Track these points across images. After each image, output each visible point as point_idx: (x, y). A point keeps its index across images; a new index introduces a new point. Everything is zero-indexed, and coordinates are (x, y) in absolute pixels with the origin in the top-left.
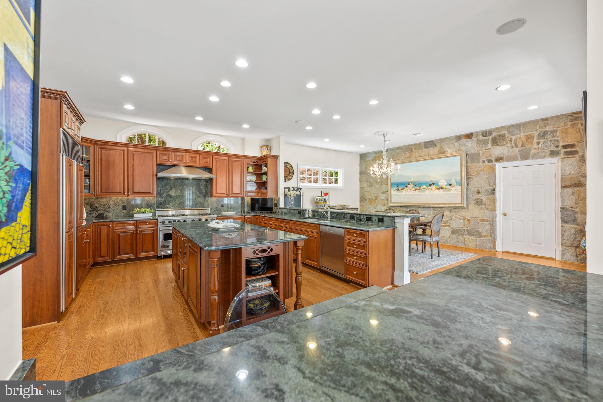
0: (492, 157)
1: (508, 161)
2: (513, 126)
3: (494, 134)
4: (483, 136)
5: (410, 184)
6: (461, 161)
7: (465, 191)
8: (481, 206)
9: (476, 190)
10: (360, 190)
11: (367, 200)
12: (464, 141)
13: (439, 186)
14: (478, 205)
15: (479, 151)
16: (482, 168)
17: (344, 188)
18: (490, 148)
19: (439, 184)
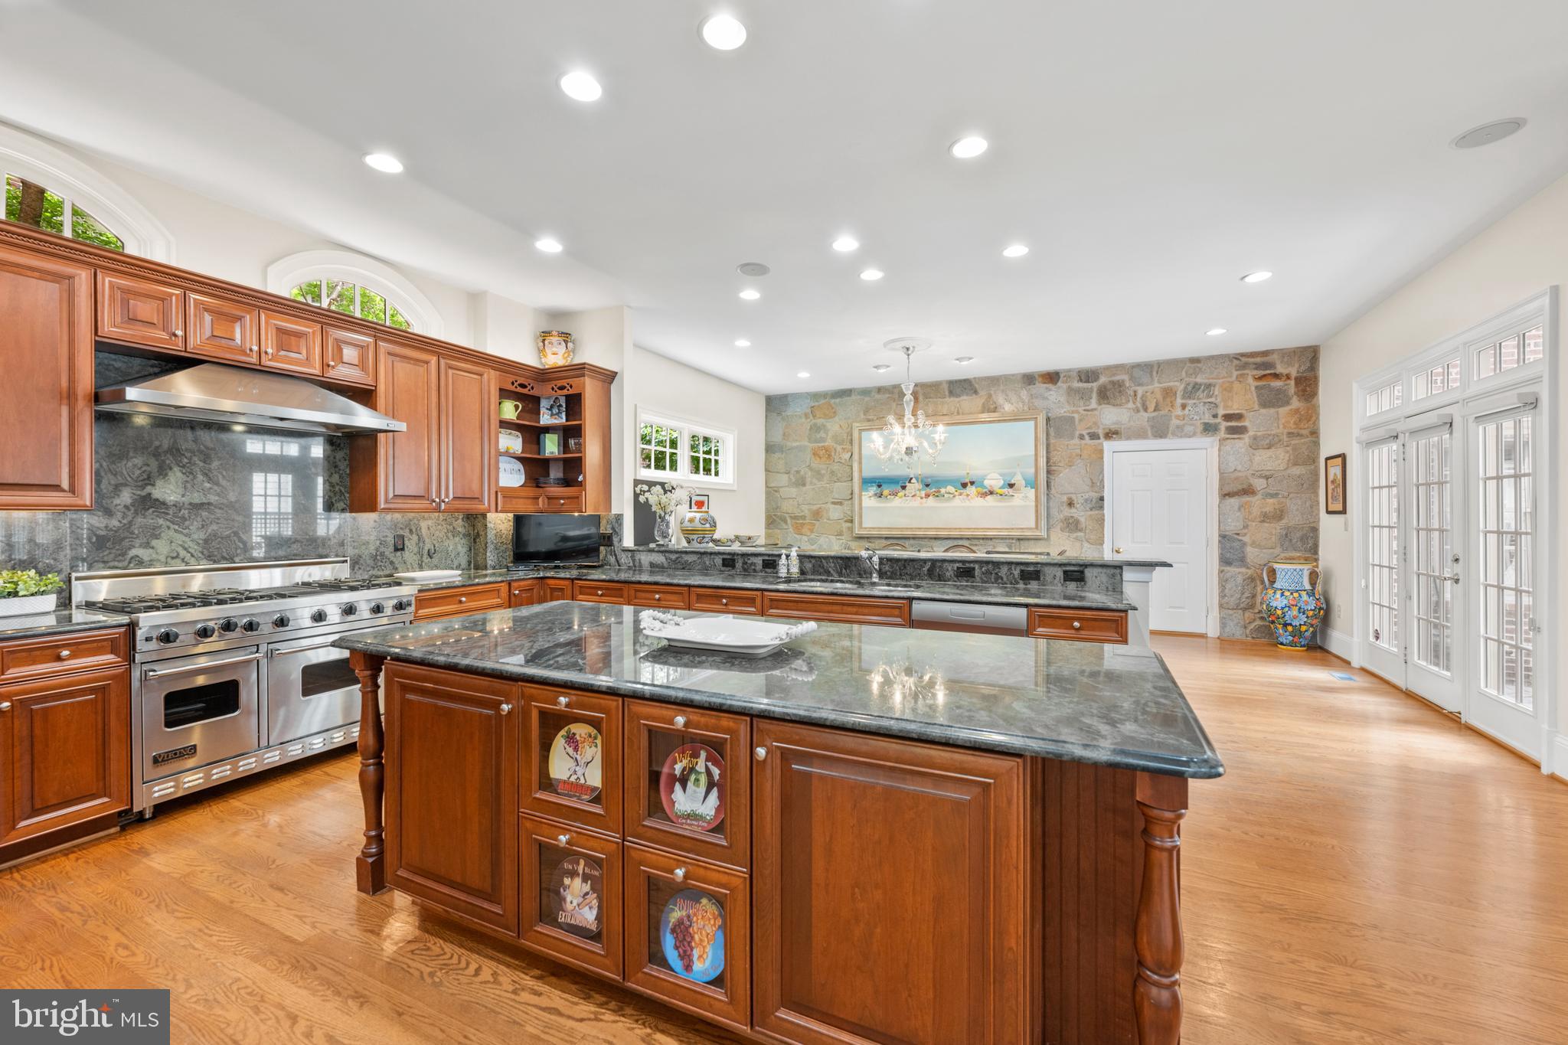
0: (1099, 427)
1: (1128, 438)
2: (1138, 366)
3: (1103, 380)
4: (1081, 380)
5: (914, 481)
6: (1036, 433)
7: (1043, 498)
8: (1075, 535)
9: (1065, 498)
10: (768, 494)
11: (789, 521)
12: (1040, 387)
13: (985, 487)
14: (1071, 531)
15: (1073, 412)
16: (1078, 451)
17: (735, 488)
18: (1095, 409)
19: (986, 483)
